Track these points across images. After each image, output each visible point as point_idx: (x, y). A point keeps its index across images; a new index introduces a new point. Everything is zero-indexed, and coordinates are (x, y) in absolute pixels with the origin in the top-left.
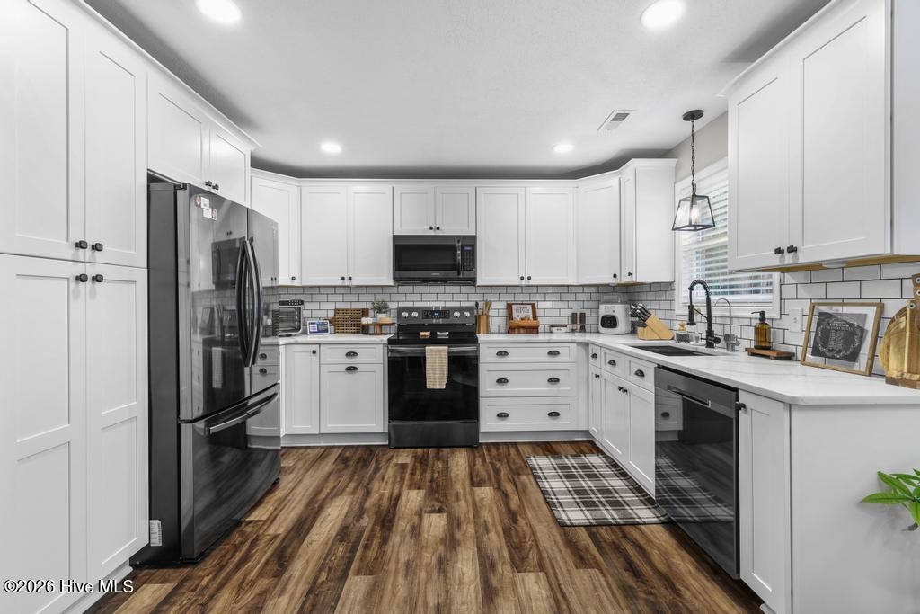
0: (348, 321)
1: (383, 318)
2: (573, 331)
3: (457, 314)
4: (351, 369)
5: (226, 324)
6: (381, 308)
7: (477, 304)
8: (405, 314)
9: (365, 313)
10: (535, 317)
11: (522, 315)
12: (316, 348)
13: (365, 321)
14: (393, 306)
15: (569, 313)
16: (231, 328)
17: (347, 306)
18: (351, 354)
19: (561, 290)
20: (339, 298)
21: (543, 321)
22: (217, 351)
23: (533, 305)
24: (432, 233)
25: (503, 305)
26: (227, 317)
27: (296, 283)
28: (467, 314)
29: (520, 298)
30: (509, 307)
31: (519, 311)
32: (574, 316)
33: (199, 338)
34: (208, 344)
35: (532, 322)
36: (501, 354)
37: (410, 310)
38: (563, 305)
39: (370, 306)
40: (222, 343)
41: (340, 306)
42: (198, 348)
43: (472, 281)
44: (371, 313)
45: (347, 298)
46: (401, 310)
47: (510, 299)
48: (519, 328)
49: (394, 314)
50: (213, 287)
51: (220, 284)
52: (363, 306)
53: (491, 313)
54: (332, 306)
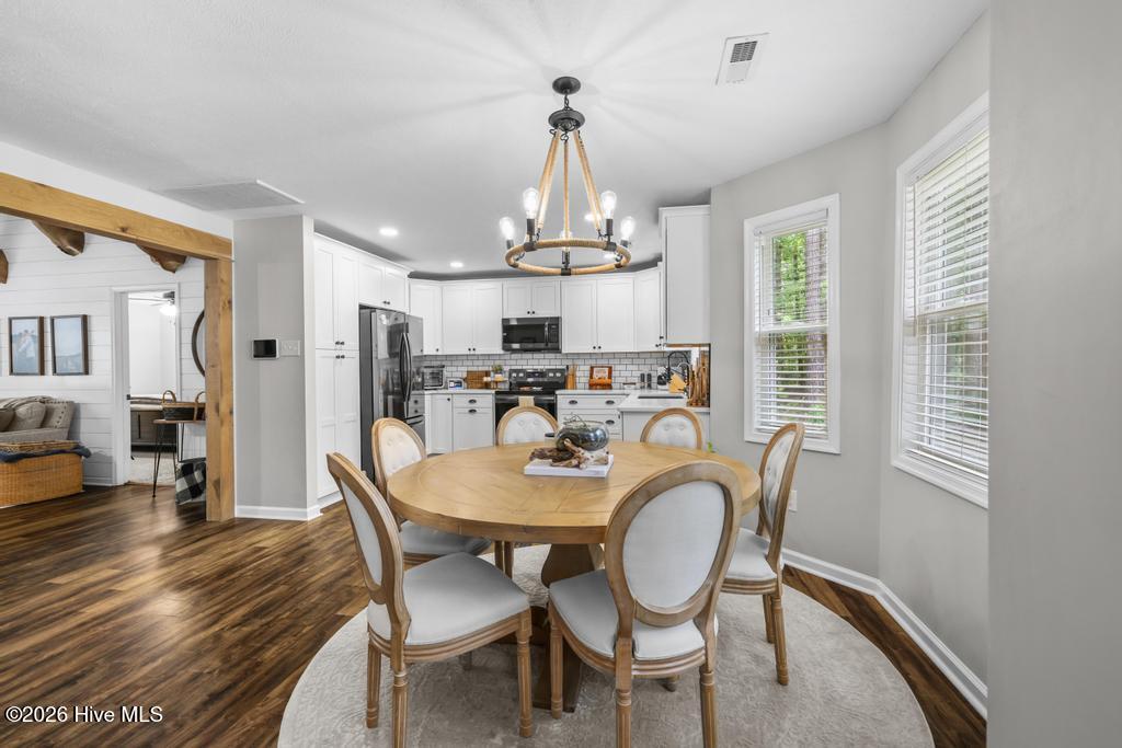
0: (475, 380)
1: (499, 377)
2: (642, 388)
3: (551, 375)
4: (472, 411)
5: (395, 381)
6: (499, 370)
7: (567, 367)
8: (514, 375)
9: (487, 374)
10: (610, 377)
11: (600, 375)
12: (450, 397)
13: (485, 379)
14: (506, 369)
15: (638, 374)
16: (398, 384)
17: (475, 369)
18: (472, 401)
19: (633, 356)
20: (470, 363)
21: (617, 380)
22: (390, 397)
23: (610, 368)
24: (529, 316)
25: (588, 368)
26: (395, 376)
27: (440, 353)
28: (558, 375)
29: (600, 362)
30: (592, 368)
31: (598, 372)
32: (642, 376)
33: (381, 391)
34: (386, 393)
35: (607, 381)
36: (573, 402)
37: (517, 371)
38: (635, 368)
39: (491, 369)
40: (393, 393)
41: (470, 369)
42: (381, 397)
43: (557, 350)
44: (492, 374)
45: (476, 363)
46: (511, 371)
47: (593, 363)
48: (598, 385)
49: (507, 374)
50: (388, 356)
51: (392, 354)
52: (486, 369)
53: (578, 374)
54: (465, 369)
